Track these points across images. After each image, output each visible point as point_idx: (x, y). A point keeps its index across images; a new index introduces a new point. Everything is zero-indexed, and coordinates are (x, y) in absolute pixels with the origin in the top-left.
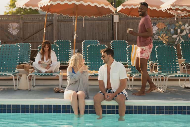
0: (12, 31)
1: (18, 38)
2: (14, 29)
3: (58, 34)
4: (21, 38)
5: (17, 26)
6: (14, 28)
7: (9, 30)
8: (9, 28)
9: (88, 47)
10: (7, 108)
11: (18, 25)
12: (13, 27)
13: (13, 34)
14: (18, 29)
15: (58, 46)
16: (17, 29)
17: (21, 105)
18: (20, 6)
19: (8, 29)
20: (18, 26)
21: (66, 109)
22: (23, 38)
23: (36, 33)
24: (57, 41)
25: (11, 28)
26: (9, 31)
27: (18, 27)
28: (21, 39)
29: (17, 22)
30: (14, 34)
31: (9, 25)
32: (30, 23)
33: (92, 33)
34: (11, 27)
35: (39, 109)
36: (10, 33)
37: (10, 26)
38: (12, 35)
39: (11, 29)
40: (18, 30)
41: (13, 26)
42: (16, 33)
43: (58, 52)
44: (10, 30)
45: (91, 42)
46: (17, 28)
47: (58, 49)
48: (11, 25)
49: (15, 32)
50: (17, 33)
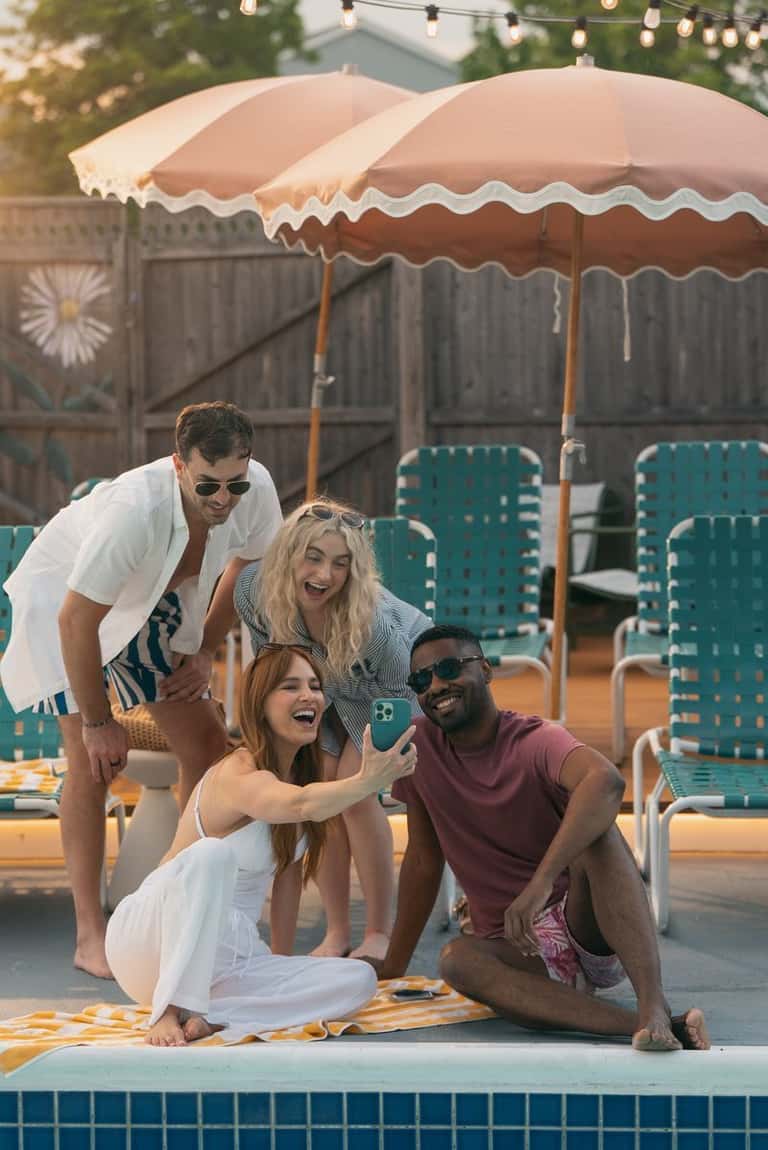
0: (52, 335)
1: (100, 396)
2: (72, 320)
3: (435, 357)
4: (130, 393)
5: (91, 296)
6: (70, 307)
7: (26, 328)
8: (26, 307)
9: (672, 541)
10: (20, 1116)
11: (102, 284)
12: (58, 302)
13: (66, 362)
14: (100, 317)
15: (428, 534)
16: (91, 321)
17: (135, 1096)
18: (109, 183)
19: (24, 315)
20: (106, 290)
21: (491, 1127)
22: (149, 394)
23: (254, 349)
24: (424, 454)
25: (40, 307)
26: (29, 334)
27: (100, 297)
28: (130, 403)
29: (90, 263)
30: (73, 358)
31: (27, 281)
32: (197, 267)
33: (718, 346)
34: (43, 301)
35: (273, 1126)
36: (41, 349)
37: (35, 294)
38: (52, 364)
39: (49, 318)
40: (107, 329)
41: (64, 293)
42: (87, 354)
43: (430, 584)
44: (41, 327)
45: (706, 454)
46: (93, 309)
47: (431, 560)
48: (49, 282)
49: (82, 341)
50: (97, 352)
